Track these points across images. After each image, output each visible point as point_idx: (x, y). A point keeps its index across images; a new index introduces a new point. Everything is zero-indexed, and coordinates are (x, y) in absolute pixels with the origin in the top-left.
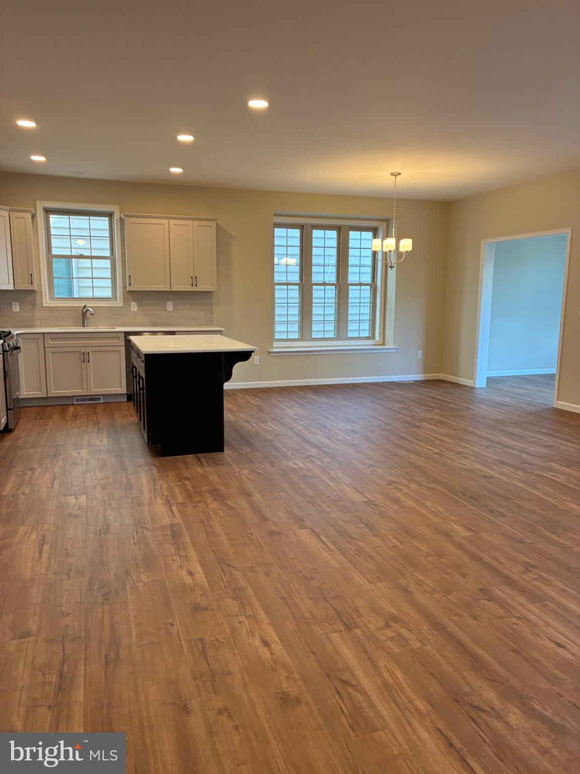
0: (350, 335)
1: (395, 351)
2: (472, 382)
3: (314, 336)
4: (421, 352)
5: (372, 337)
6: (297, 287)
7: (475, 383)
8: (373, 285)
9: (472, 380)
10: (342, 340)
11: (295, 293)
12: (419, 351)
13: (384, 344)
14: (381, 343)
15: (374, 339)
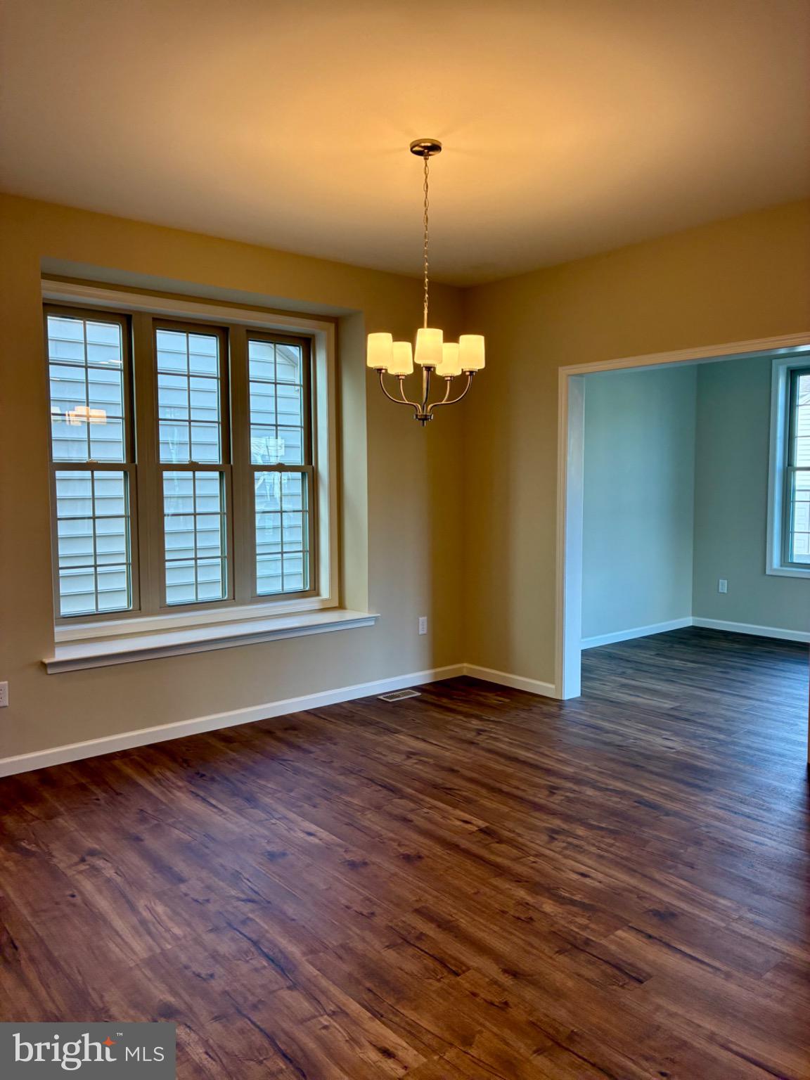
0: (261, 589)
1: (372, 623)
2: (553, 686)
3: (172, 598)
4: (425, 618)
5: (314, 591)
6: (120, 474)
7: (560, 688)
8: (309, 471)
9: (553, 683)
10: (243, 603)
11: (114, 487)
12: (421, 619)
13: (341, 606)
14: (336, 604)
15: (318, 594)
